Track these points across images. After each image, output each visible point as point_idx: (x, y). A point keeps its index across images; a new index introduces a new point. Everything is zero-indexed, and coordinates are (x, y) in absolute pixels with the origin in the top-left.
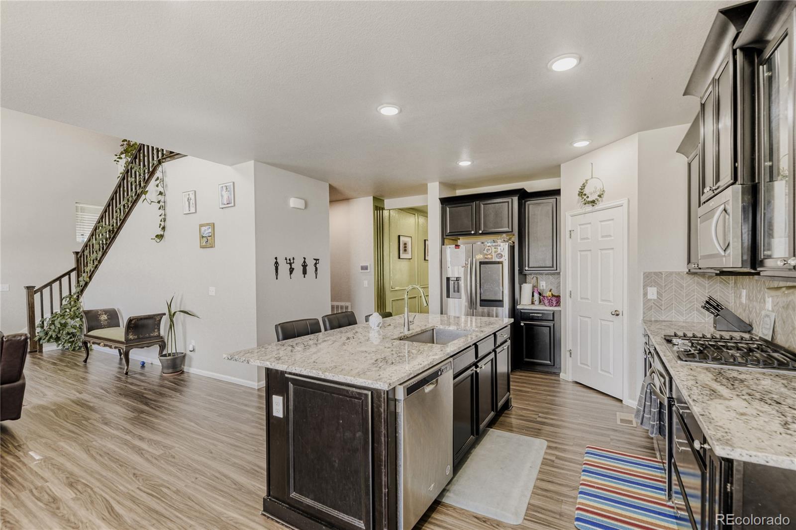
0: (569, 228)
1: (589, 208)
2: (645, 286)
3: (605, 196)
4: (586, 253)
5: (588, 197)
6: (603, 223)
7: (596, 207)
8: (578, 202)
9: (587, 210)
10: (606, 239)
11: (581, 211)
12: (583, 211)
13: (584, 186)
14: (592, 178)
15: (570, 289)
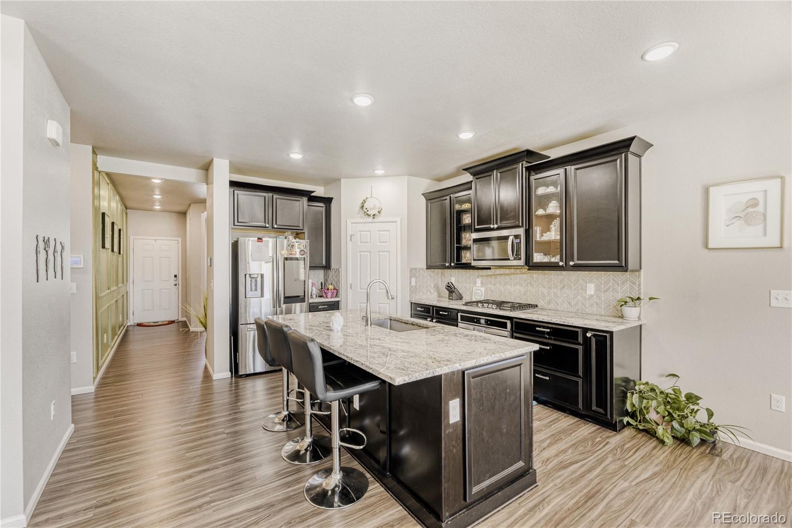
0: (350, 232)
1: (370, 219)
2: (410, 278)
3: (382, 212)
4: (366, 253)
5: (368, 211)
6: (380, 232)
7: (376, 220)
8: (359, 213)
9: (367, 221)
10: (383, 244)
11: (361, 220)
12: (364, 221)
13: (364, 201)
14: (371, 197)
15: (351, 282)
